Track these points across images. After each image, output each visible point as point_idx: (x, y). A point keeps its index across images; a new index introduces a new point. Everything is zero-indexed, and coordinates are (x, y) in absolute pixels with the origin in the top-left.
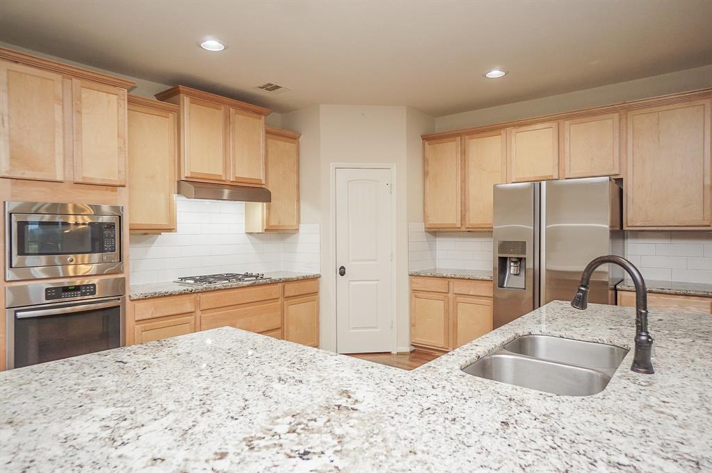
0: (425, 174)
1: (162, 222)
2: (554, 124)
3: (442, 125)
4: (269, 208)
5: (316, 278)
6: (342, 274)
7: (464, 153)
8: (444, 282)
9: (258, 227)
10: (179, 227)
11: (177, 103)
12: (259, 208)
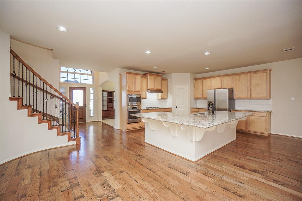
0: (194, 87)
1: (145, 97)
2: (220, 77)
3: (198, 76)
4: (162, 94)
5: (171, 108)
6: (176, 107)
7: (202, 82)
8: (198, 109)
9: (160, 98)
10: (147, 98)
11: (147, 76)
12: (160, 94)
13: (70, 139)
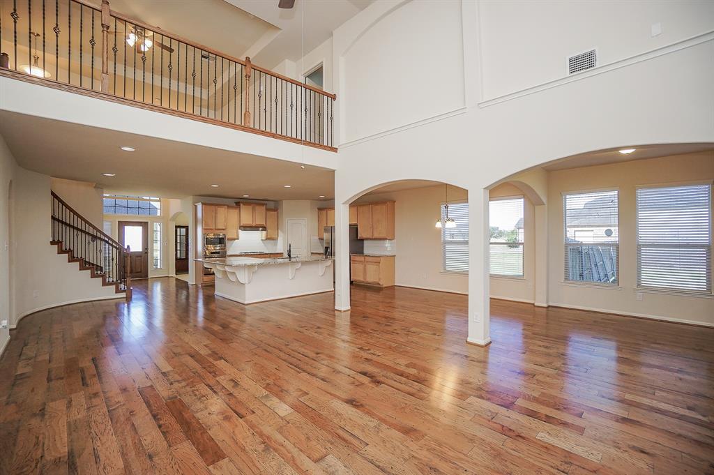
0: (319, 221)
1: (235, 237)
4: (267, 232)
5: (282, 253)
9: (265, 238)
10: (240, 238)
11: (239, 205)
12: (263, 233)
13: (118, 291)
